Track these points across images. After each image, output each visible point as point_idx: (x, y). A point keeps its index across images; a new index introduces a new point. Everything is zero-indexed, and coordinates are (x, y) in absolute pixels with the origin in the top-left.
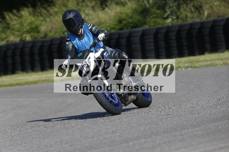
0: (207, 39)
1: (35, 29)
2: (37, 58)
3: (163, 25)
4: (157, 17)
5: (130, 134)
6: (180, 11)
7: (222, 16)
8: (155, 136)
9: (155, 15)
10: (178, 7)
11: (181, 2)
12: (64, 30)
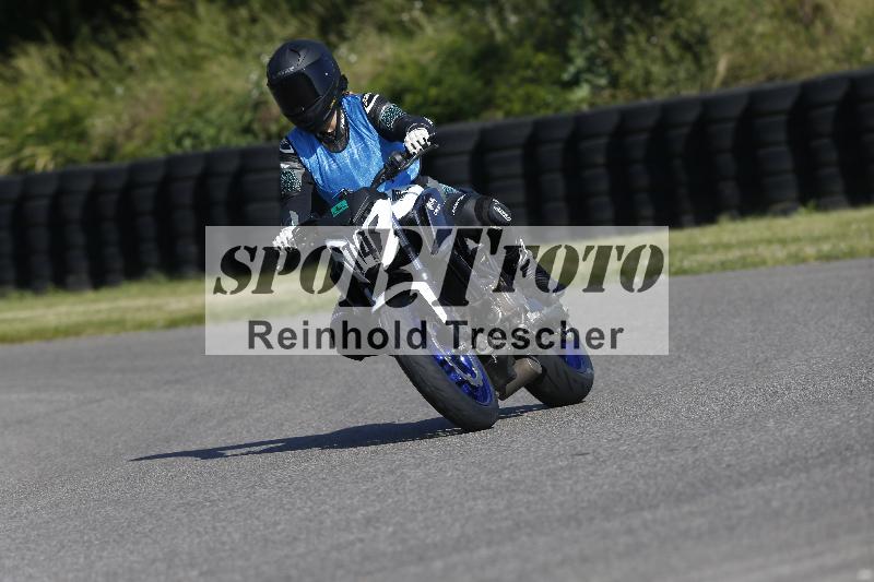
0: (727, 162)
1: (70, 127)
2: (78, 238)
3: (558, 109)
4: (533, 81)
5: (432, 530)
6: (621, 57)
7: (785, 77)
8: (529, 535)
9: (529, 73)
10: (618, 41)
11: (628, 21)
12: (181, 129)
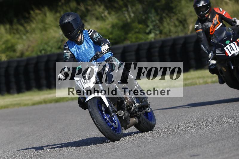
0: (192, 55)
1: (11, 48)
2: (13, 79)
3: (145, 40)
4: (138, 32)
6: (163, 25)
9: (137, 30)
10: (161, 20)
11: (164, 15)
12: (41, 48)
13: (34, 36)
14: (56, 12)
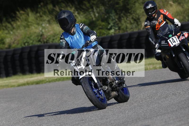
1: (1, 41)
3: (107, 35)
6: (121, 23)
9: (101, 27)
10: (120, 19)
11: (122, 15)
12: (25, 41)
13: (19, 31)
14: (37, 12)
